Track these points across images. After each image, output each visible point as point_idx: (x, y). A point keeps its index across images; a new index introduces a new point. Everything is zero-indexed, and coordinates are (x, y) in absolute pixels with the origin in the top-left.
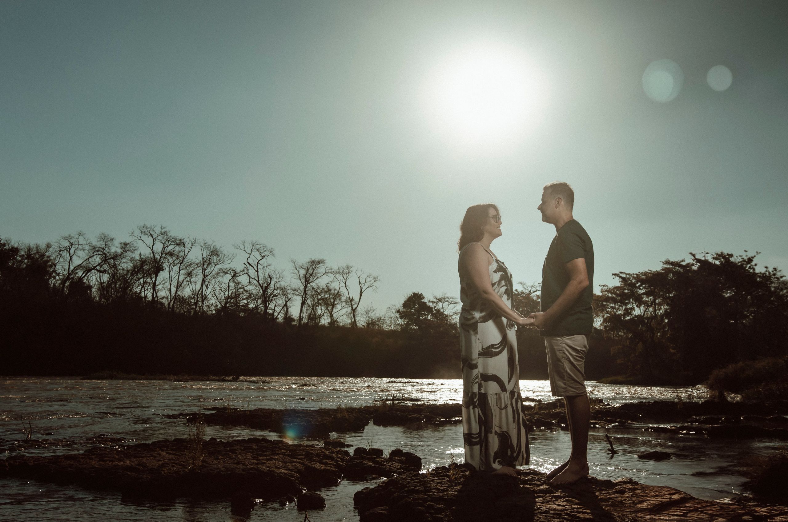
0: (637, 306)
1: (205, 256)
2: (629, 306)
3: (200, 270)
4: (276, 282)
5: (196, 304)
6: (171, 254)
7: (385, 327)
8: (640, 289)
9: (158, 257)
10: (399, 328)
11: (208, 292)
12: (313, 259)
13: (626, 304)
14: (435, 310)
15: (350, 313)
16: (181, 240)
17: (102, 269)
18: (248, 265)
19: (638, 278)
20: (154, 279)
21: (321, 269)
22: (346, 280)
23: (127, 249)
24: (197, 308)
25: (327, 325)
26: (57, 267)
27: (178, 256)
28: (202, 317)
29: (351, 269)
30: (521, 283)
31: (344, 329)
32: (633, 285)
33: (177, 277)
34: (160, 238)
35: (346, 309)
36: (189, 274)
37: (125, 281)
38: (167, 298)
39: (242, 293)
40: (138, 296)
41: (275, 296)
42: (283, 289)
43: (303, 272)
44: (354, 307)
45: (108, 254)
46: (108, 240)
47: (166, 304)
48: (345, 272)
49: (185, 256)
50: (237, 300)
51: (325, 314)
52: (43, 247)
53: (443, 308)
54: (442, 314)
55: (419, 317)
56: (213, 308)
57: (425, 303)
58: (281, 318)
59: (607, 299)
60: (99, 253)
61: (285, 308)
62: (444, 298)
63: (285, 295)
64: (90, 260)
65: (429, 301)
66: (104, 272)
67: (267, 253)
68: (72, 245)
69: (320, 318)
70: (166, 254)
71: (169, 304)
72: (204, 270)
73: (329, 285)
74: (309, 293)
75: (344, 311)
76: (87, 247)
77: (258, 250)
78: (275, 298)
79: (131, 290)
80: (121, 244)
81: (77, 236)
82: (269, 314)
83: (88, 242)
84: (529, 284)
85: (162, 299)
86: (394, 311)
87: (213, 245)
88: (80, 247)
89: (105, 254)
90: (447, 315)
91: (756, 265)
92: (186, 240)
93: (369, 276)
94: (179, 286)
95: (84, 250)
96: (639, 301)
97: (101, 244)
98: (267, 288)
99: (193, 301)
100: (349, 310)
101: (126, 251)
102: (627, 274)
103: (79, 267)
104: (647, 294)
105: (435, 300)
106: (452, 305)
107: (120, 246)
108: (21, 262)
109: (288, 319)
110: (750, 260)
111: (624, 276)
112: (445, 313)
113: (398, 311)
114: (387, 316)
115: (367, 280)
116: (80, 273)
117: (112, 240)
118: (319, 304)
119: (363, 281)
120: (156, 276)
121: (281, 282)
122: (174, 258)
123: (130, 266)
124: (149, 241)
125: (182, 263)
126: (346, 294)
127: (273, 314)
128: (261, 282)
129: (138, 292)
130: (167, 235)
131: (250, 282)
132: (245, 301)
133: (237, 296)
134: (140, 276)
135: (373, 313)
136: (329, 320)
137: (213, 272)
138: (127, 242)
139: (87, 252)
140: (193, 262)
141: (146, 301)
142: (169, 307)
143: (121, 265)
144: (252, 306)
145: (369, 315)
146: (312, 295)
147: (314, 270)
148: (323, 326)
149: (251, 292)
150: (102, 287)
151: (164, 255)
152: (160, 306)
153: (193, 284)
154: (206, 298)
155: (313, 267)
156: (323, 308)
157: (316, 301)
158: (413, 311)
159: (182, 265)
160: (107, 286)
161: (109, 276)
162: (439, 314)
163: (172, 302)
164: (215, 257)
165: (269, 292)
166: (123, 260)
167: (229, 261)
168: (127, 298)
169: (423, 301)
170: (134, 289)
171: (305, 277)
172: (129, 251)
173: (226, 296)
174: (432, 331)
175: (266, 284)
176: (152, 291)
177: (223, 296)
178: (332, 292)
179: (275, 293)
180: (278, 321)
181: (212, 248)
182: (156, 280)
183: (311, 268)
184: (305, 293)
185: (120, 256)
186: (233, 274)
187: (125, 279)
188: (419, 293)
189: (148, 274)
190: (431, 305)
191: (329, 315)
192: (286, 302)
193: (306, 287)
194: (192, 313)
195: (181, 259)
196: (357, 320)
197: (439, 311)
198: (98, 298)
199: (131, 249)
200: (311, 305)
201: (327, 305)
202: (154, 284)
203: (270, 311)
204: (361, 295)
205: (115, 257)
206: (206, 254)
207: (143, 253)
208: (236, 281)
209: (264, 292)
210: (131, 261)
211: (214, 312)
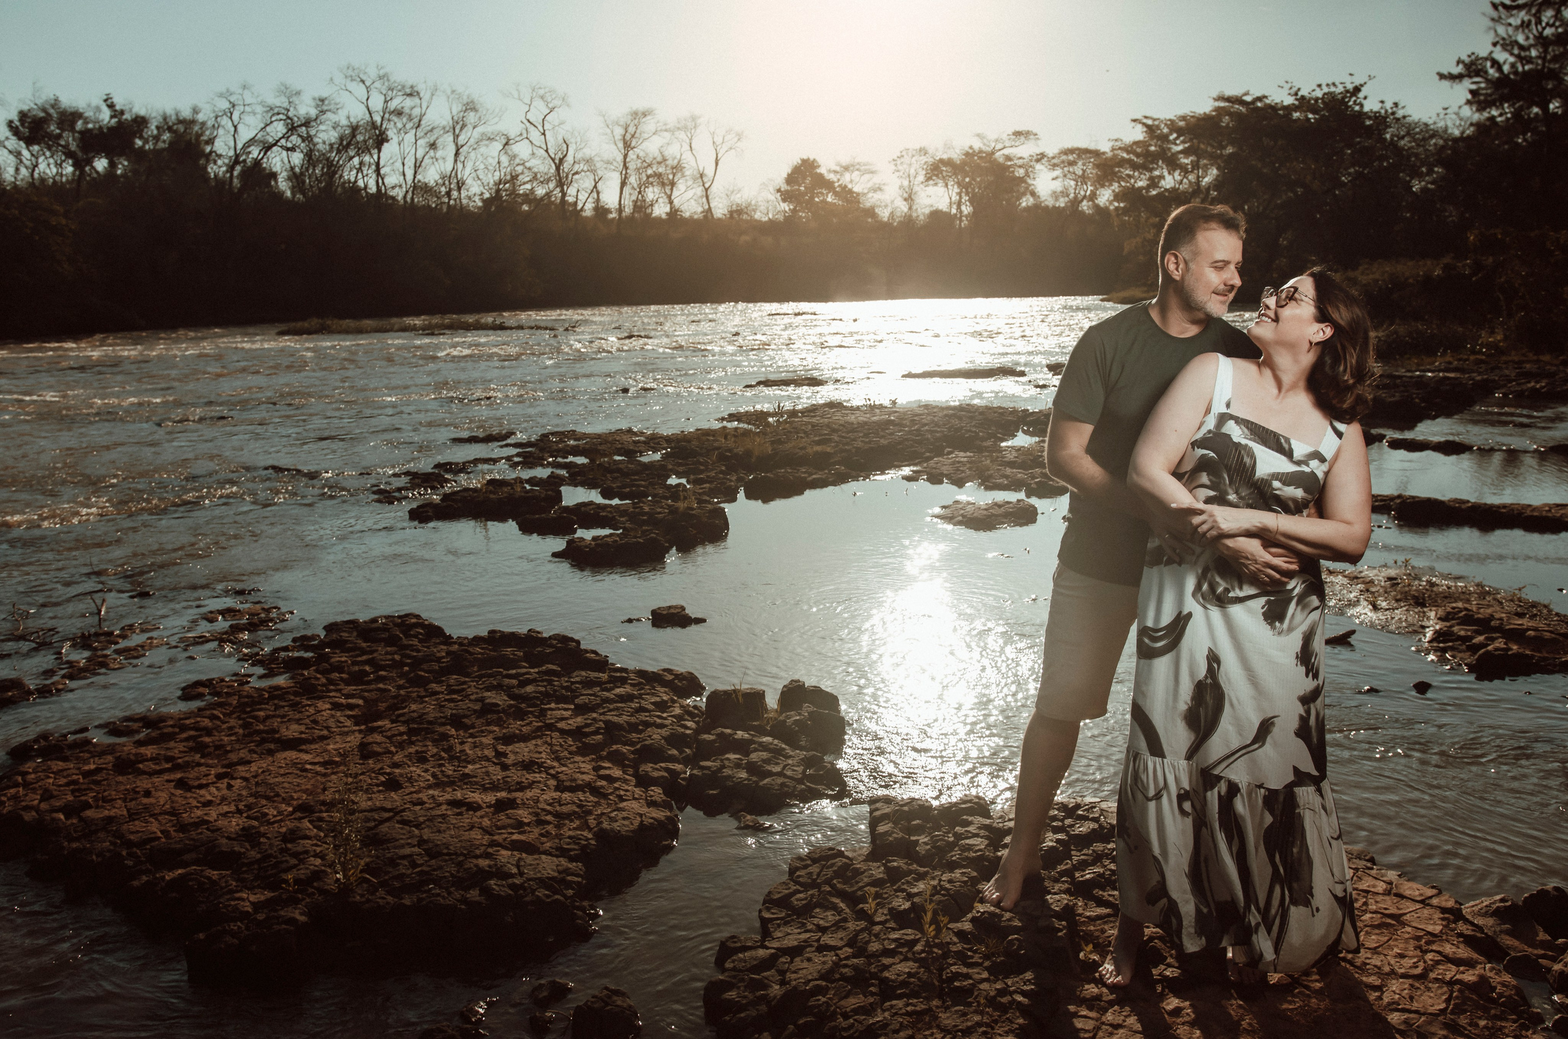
0: (1169, 173)
1: (455, 112)
2: (1157, 173)
3: (450, 138)
4: (576, 150)
5: (448, 194)
6: (399, 113)
7: (758, 216)
8: (1176, 144)
9: (377, 119)
10: (781, 217)
11: (466, 173)
12: (634, 109)
13: (1151, 170)
14: (840, 186)
15: (702, 197)
16: (412, 87)
17: (289, 145)
18: (528, 124)
19: (1172, 125)
20: (375, 157)
21: (648, 126)
22: (691, 140)
23: (325, 108)
24: (452, 202)
25: (664, 216)
26: (216, 144)
27: (410, 116)
28: (459, 213)
29: (698, 121)
30: (978, 135)
31: (690, 222)
32: (1164, 138)
33: (413, 151)
34: (378, 84)
35: (694, 191)
36: (433, 146)
37: (330, 164)
38: (400, 186)
39: (522, 173)
40: (354, 190)
41: (577, 173)
42: (589, 161)
43: (619, 132)
44: (707, 186)
45: (296, 119)
46: (293, 95)
47: (400, 198)
48: (689, 126)
49: (422, 116)
50: (514, 184)
51: (660, 200)
52: (186, 114)
53: (851, 181)
54: (851, 192)
55: (812, 198)
56: (477, 199)
57: (821, 175)
58: (589, 210)
59: (1122, 163)
60: (281, 116)
61: (595, 195)
62: (853, 166)
63: (593, 171)
64: (268, 129)
65: (830, 171)
66: (292, 149)
67: (556, 102)
68: (234, 106)
69: (652, 205)
70: (391, 113)
71: (405, 197)
72: (456, 137)
73: (663, 149)
74: (632, 166)
75: (690, 193)
76: (259, 109)
77: (542, 97)
78: (576, 177)
79: (341, 176)
80: (314, 99)
81: (240, 91)
82: (570, 204)
83: (259, 99)
84: (992, 136)
85: (393, 188)
86: (772, 190)
87: (467, 93)
88: (247, 109)
89: (291, 119)
90: (858, 194)
91: (1365, 98)
92: (421, 87)
93: (729, 131)
94: (417, 167)
95: (254, 114)
96: (1172, 164)
97: (281, 102)
98: (561, 160)
99: (443, 189)
100: (699, 191)
101: (323, 112)
102: (1154, 120)
103: (252, 141)
104: (1186, 152)
105: (838, 169)
106: (867, 176)
107: (313, 104)
108: (157, 138)
109: (601, 211)
110: (1357, 89)
111: (1150, 122)
112: (856, 189)
113: (779, 191)
114: (760, 199)
115: (726, 139)
116: (255, 152)
117: (298, 93)
118: (648, 183)
119: (719, 140)
120: (379, 151)
121: (585, 150)
122: (405, 120)
123: (332, 136)
124: (361, 91)
125: (419, 126)
126: (693, 163)
127: (576, 203)
128: (552, 152)
129: (353, 179)
130: (388, 80)
131: (533, 154)
132: (528, 186)
133: (514, 177)
134: (352, 153)
135: (739, 195)
136: (668, 209)
137: (472, 140)
138: (324, 95)
139: (259, 116)
140: (436, 124)
141: (367, 193)
142: (405, 201)
143: (321, 135)
144: (540, 191)
145: (732, 198)
146: (638, 169)
147: (637, 127)
148: (659, 220)
149: (535, 170)
150: (294, 174)
151: (387, 116)
152: (390, 201)
153: (440, 161)
154: (463, 184)
155: (636, 122)
156: (657, 189)
157: (645, 179)
158: (802, 188)
159: (419, 130)
160: (302, 174)
161: (301, 156)
162: (846, 194)
163: (410, 193)
164: (472, 114)
165: (566, 166)
166: (322, 127)
167: (496, 119)
168: (336, 190)
169: (818, 171)
170: (345, 174)
171: (624, 139)
172: (329, 110)
173: (497, 178)
174: (835, 220)
175: (560, 155)
176: (374, 176)
177: (491, 179)
178: (670, 162)
179: (576, 168)
180: (584, 214)
181: (465, 98)
182: (379, 158)
183: (632, 125)
184: (625, 167)
185: (316, 119)
186: (504, 141)
187: (328, 159)
188: (812, 159)
189: (363, 149)
190: (832, 177)
191: (667, 201)
192: (596, 183)
193: (625, 156)
194: (445, 210)
195: (416, 120)
196: (712, 205)
197: (846, 186)
198: (289, 194)
199: (332, 107)
200: (635, 186)
201: (663, 184)
202: (378, 164)
203: (570, 199)
204: (717, 164)
205: (307, 124)
206: (456, 108)
207: (352, 114)
208: (510, 153)
209: (558, 168)
210: (334, 128)
211: (480, 204)
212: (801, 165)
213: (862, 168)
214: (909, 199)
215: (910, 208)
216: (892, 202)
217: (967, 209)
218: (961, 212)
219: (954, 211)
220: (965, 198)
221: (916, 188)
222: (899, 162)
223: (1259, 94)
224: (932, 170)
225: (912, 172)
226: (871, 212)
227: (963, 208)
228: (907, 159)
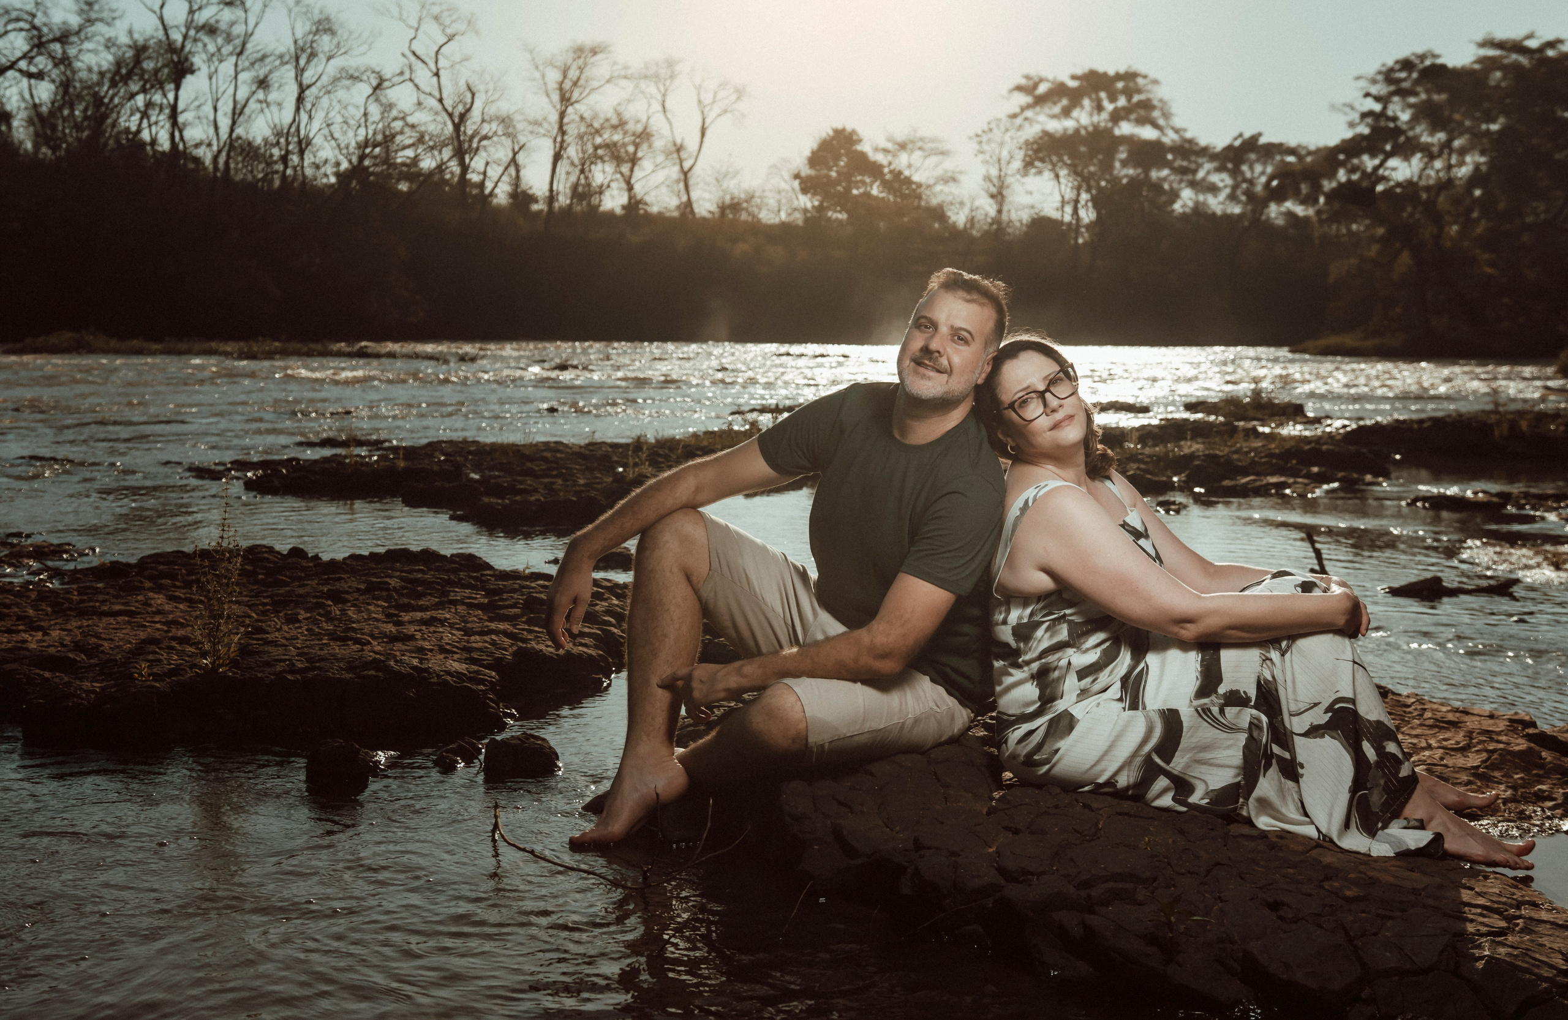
1: (299, 34)
3: (289, 72)
4: (487, 103)
5: (284, 159)
6: (211, 30)
7: (765, 216)
9: (177, 37)
10: (799, 218)
11: (314, 128)
12: (579, 42)
14: (891, 172)
15: (678, 181)
17: (33, 69)
18: (413, 59)
20: (171, 96)
21: (600, 68)
22: (664, 95)
23: (93, 15)
24: (289, 172)
25: (619, 211)
27: (229, 35)
28: (301, 191)
29: (677, 68)
31: (660, 219)
33: (231, 90)
36: (263, 83)
37: (98, 101)
38: (209, 145)
39: (402, 132)
40: (134, 145)
41: (486, 137)
42: (505, 121)
43: (554, 76)
44: (687, 164)
45: (45, 30)
47: (208, 162)
48: (662, 74)
49: (248, 36)
50: (387, 148)
51: (614, 185)
53: (910, 166)
54: (908, 181)
55: (848, 190)
56: (329, 169)
57: (863, 155)
58: (502, 195)
60: (22, 24)
61: (512, 171)
62: (912, 142)
63: (511, 136)
65: (876, 149)
66: (40, 76)
67: (458, 27)
69: (600, 192)
70: (199, 29)
71: (215, 159)
72: (300, 72)
73: (622, 109)
74: (572, 130)
75: (661, 176)
77: (436, 18)
78: (484, 143)
79: (114, 124)
82: (473, 185)
85: (197, 146)
86: (787, 175)
89: (38, 30)
90: (919, 185)
93: (723, 85)
94: (237, 113)
98: (463, 117)
99: (276, 152)
100: (674, 172)
101: (90, 21)
105: (889, 146)
106: (933, 160)
107: (74, 8)
109: (521, 198)
112: (916, 178)
113: (797, 176)
114: (769, 186)
115: (719, 96)
118: (596, 158)
119: (707, 98)
120: (177, 88)
122: (220, 40)
123: (105, 60)
125: (241, 52)
126: (667, 131)
127: (482, 185)
128: (448, 103)
129: (134, 128)
131: (419, 104)
132: (410, 153)
133: (389, 139)
134: (134, 87)
135: (734, 181)
136: (624, 199)
137: (325, 78)
140: (269, 49)
141: (155, 151)
142: (216, 168)
143: (82, 57)
144: (427, 163)
145: (725, 185)
146: (581, 137)
147: (581, 69)
148: (610, 215)
149: (423, 129)
150: (39, 115)
151: (192, 33)
152: (191, 166)
153: (274, 108)
154: (309, 143)
155: (581, 62)
156: (609, 168)
157: (591, 150)
158: (834, 174)
159: (243, 57)
160: (52, 113)
161: (52, 87)
162: (899, 183)
163: (224, 154)
164: (326, 38)
165: (470, 128)
166: (87, 45)
167: (364, 48)
168: (106, 144)
169: (859, 148)
170: (121, 120)
171: (561, 89)
172: (101, 20)
173: (361, 138)
174: (882, 224)
175: (460, 109)
176: (168, 126)
177: (352, 138)
178: (631, 127)
179: (486, 129)
180: (495, 201)
181: (316, 11)
182: (176, 98)
183: (574, 67)
184: (562, 131)
185: (78, 33)
186: (374, 83)
187: (95, 95)
188: (849, 128)
189: (154, 82)
190: (881, 158)
191: (624, 186)
192: (515, 154)
193: (562, 115)
194: (277, 183)
195: (238, 42)
196: (694, 195)
197: (900, 173)
198: (29, 145)
199: (105, 15)
200: (576, 161)
201: (618, 160)
202: (174, 108)
203: (474, 178)
204: (703, 134)
205: (64, 38)
206: (302, 28)
207: (137, 27)
208: (384, 101)
209: (457, 127)
210: (107, 47)
211: (333, 180)
212: (833, 139)
213: (928, 146)
214: (999, 196)
215: (1000, 211)
216: (973, 199)
217: (1087, 215)
218: (1078, 219)
219: (1067, 218)
220: (1084, 196)
221: (1010, 180)
222: (984, 138)
223: (1550, 37)
224: (1036, 151)
225: (1005, 154)
226: (938, 213)
227: (1082, 213)
228: (997, 135)
